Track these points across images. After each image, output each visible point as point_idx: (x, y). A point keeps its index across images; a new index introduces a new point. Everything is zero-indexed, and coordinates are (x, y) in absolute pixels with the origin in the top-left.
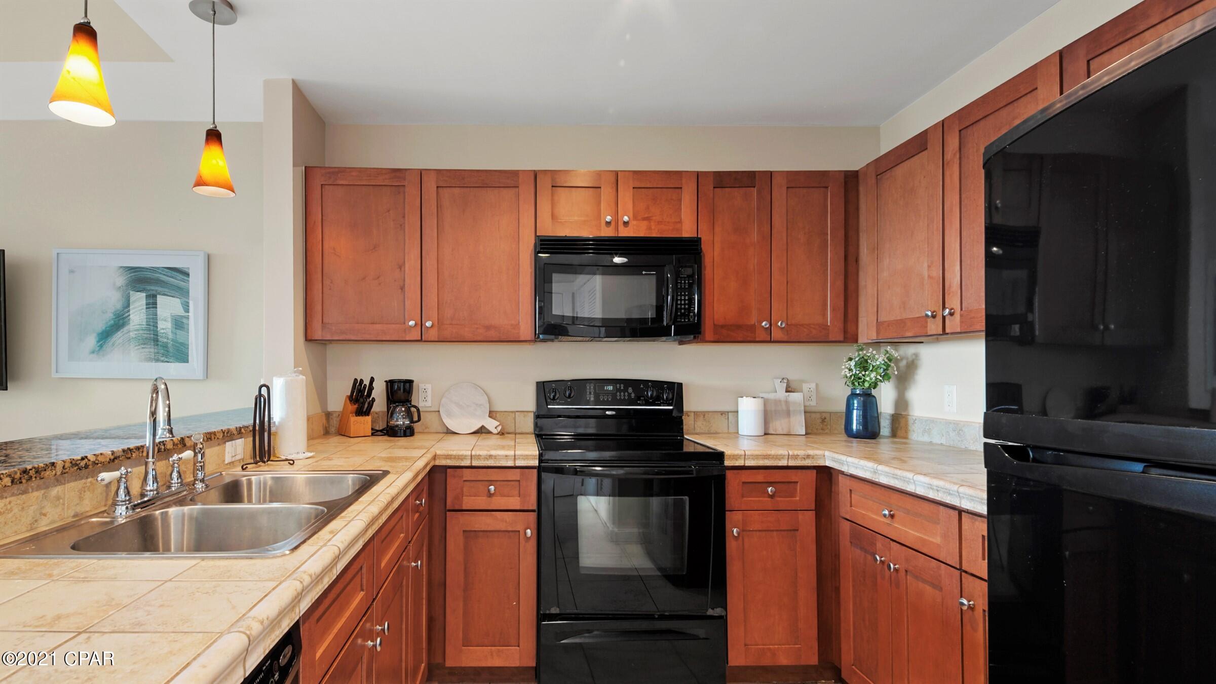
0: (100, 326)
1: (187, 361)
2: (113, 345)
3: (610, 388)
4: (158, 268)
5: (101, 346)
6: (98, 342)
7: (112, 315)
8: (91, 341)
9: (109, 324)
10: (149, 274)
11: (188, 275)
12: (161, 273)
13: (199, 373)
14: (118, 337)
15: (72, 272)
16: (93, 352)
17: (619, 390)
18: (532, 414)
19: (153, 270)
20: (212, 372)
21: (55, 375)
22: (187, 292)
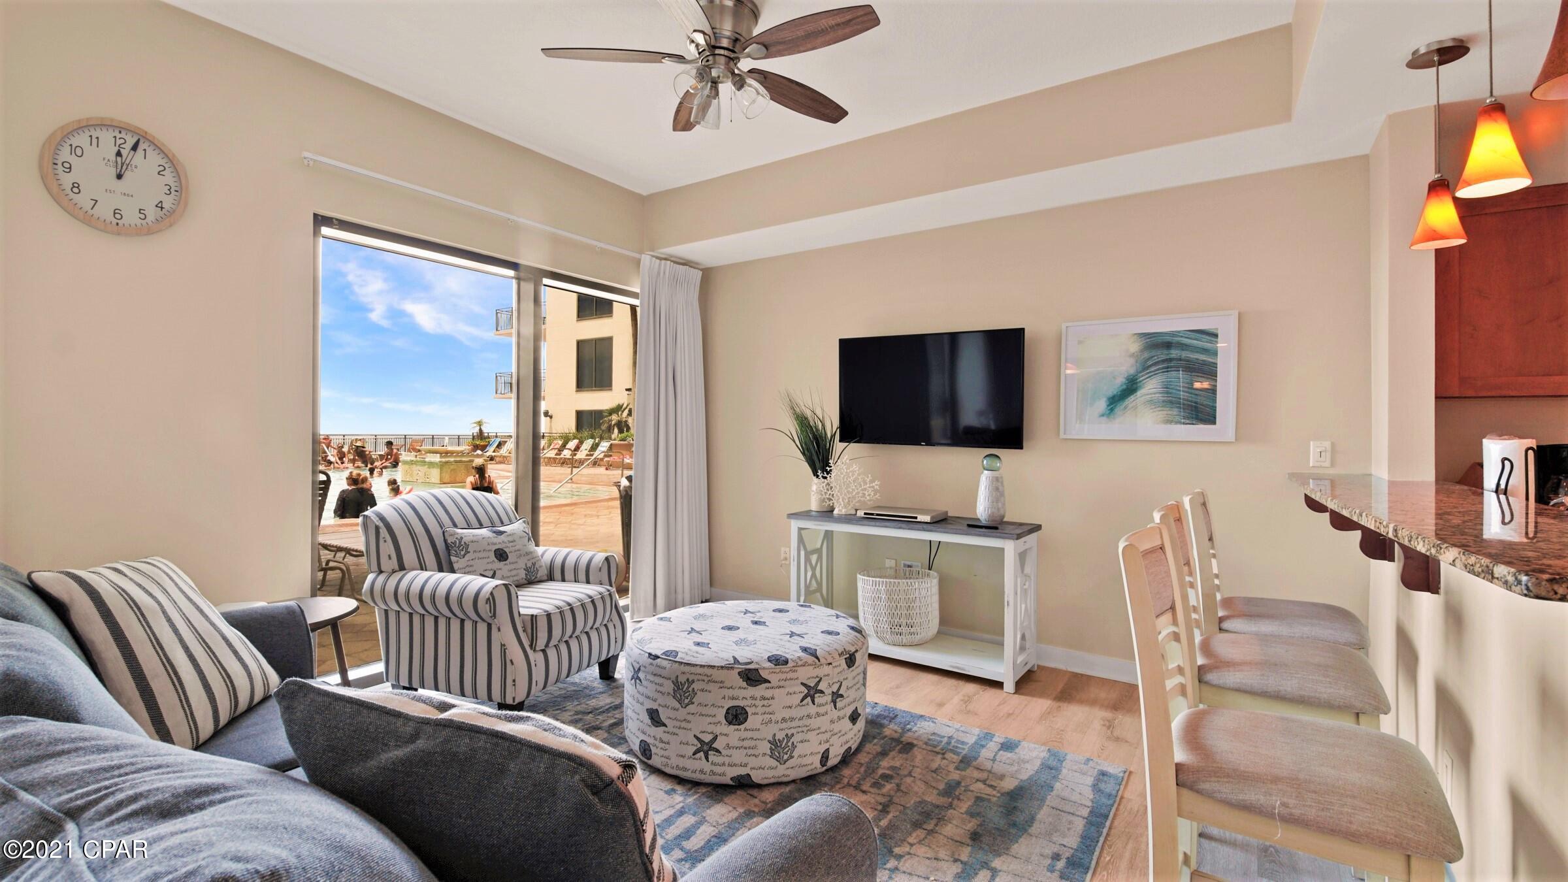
0: (1112, 391)
1: (1213, 423)
2: (1125, 408)
4: (1179, 332)
5: (1112, 410)
6: (1108, 406)
7: (1124, 380)
8: (1102, 405)
9: (1121, 389)
10: (1168, 339)
11: (1216, 336)
12: (1182, 337)
13: (1230, 435)
14: (1133, 401)
15: (1080, 341)
16: (1103, 415)
19: (1173, 334)
20: (1241, 434)
21: (1062, 436)
22: (1215, 354)
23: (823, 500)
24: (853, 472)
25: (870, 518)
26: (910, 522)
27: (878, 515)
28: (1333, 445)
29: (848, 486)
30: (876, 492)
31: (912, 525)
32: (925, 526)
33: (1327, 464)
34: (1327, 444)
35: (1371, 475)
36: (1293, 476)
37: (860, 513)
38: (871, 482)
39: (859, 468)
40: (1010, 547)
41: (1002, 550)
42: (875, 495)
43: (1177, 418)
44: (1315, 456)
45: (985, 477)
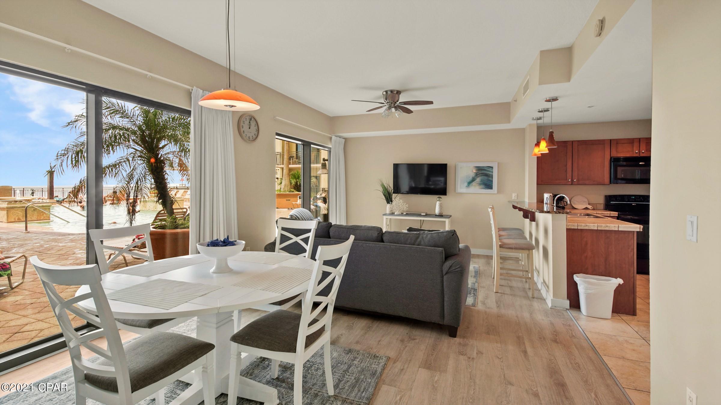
0: (469, 181)
1: (492, 189)
2: (472, 185)
3: (634, 197)
4: (485, 166)
5: (469, 185)
7: (471, 178)
8: (466, 184)
9: (471, 180)
11: (493, 168)
12: (485, 168)
13: (496, 192)
14: (474, 183)
15: (461, 168)
16: (466, 187)
17: (637, 198)
18: (603, 205)
19: (483, 167)
20: (499, 192)
21: (456, 192)
22: (492, 172)
23: (392, 210)
24: (401, 202)
25: (407, 215)
26: (419, 215)
27: (410, 214)
28: (517, 194)
29: (399, 206)
30: (407, 207)
31: (421, 216)
32: (425, 216)
33: (516, 199)
34: (516, 194)
35: (525, 201)
36: (509, 202)
37: (405, 213)
38: (406, 205)
39: (402, 201)
40: (447, 221)
41: (445, 221)
42: (407, 208)
43: (484, 188)
44: (514, 196)
45: (438, 203)
